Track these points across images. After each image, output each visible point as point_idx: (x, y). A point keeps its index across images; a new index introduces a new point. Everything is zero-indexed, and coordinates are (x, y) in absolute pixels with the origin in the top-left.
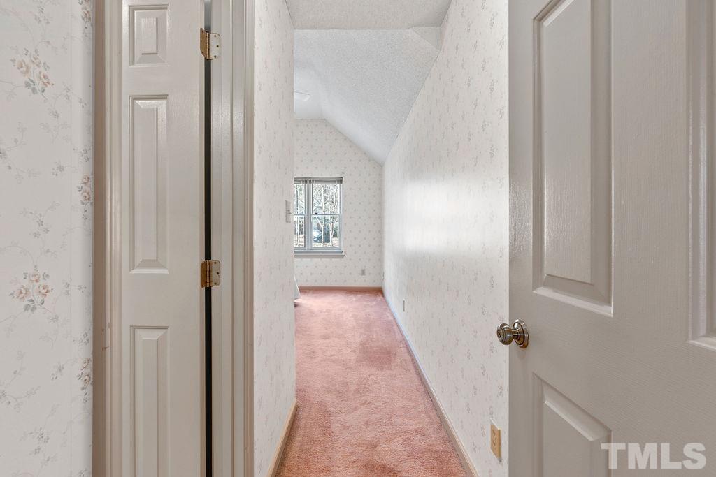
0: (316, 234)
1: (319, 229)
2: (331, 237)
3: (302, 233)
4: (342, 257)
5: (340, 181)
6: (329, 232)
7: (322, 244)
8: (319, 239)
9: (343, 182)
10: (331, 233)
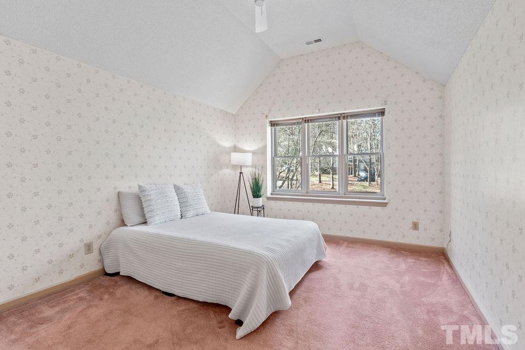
0: (363, 174)
1: (366, 170)
2: (376, 177)
3: (352, 174)
4: (385, 205)
5: (382, 113)
6: (374, 173)
7: (368, 183)
8: (365, 179)
9: (386, 113)
10: (376, 174)
